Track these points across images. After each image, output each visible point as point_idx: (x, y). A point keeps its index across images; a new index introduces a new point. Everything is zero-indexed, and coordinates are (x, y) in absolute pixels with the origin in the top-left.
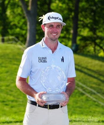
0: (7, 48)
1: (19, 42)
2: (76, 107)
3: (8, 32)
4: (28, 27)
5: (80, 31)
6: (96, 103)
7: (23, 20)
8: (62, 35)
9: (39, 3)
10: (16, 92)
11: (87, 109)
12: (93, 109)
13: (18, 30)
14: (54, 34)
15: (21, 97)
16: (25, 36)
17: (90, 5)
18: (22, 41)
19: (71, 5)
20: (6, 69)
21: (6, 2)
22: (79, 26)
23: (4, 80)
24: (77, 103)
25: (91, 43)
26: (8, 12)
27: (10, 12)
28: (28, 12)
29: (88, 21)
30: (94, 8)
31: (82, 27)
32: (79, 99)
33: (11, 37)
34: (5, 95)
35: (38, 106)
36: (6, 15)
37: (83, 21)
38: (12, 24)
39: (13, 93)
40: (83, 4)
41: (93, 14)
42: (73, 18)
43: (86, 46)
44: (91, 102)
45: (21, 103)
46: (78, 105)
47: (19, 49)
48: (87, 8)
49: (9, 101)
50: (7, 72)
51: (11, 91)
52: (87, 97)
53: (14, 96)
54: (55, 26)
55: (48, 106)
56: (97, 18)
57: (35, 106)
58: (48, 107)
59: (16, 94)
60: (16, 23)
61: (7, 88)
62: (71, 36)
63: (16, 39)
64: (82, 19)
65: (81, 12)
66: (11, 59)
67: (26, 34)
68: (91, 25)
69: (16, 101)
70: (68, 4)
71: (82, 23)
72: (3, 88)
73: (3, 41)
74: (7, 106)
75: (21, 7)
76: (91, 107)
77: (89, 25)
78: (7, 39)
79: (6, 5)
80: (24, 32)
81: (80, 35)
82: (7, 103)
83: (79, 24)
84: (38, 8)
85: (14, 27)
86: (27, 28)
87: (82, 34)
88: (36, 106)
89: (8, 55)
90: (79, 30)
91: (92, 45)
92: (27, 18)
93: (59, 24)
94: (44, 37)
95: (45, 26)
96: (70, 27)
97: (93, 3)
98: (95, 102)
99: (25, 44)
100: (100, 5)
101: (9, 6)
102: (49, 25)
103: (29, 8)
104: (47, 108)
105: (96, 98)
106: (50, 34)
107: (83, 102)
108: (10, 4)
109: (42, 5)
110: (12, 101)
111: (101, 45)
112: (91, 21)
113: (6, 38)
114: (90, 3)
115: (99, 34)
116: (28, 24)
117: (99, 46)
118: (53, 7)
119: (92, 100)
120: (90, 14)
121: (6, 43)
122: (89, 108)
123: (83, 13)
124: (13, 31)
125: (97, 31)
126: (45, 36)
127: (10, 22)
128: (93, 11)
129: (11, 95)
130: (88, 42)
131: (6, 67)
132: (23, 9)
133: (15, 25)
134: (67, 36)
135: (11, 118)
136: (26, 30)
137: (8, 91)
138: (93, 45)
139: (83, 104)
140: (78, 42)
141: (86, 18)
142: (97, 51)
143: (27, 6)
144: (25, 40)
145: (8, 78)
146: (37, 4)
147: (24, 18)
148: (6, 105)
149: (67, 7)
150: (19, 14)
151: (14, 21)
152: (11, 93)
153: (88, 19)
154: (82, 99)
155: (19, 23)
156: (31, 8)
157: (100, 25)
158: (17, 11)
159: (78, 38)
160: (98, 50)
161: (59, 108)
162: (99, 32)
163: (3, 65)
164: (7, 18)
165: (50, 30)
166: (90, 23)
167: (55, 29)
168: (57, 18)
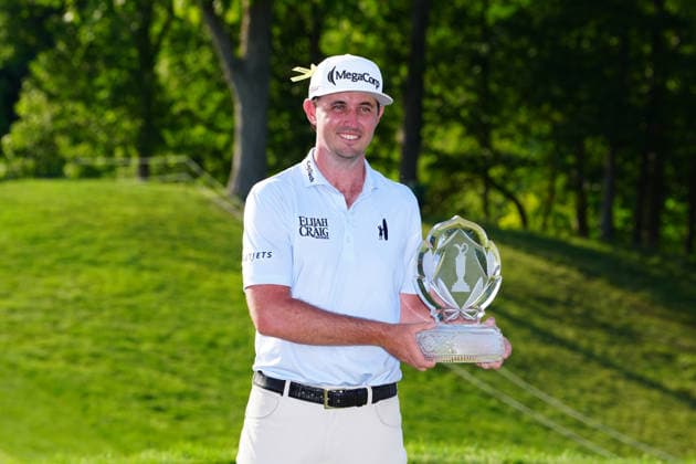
0: (158, 200)
1: (206, 177)
2: (420, 417)
3: (162, 141)
4: (238, 121)
5: (432, 134)
6: (493, 403)
7: (218, 96)
10: (194, 362)
11: (459, 425)
12: (482, 422)
13: (199, 131)
14: (348, 137)
15: (214, 381)
16: (227, 156)
17: (469, 39)
18: (214, 174)
19: (396, 37)
20: (158, 277)
21: (156, 28)
22: (427, 116)
23: (148, 319)
24: (420, 402)
25: (470, 181)
26: (164, 67)
27: (171, 67)
28: (237, 65)
29: (460, 97)
30: (484, 49)
31: (438, 119)
32: (428, 387)
33: (173, 159)
34: (155, 375)
35: (290, 395)
36: (155, 77)
37: (440, 97)
38: (177, 109)
39: (183, 366)
40: (439, 35)
41: (477, 70)
42: (403, 87)
43: (455, 189)
44: (473, 398)
45: (213, 403)
46: (426, 408)
47: (205, 202)
48: (457, 50)
49: (167, 395)
50: (160, 288)
51: (176, 358)
52: (459, 379)
53: (186, 378)
54: (353, 107)
55: (326, 395)
56: (494, 87)
57: (278, 395)
58: (327, 399)
59: (195, 371)
60: (192, 105)
61: (160, 347)
62: (397, 155)
63: (194, 167)
64: (436, 89)
65: (435, 64)
66: (173, 238)
67: (228, 145)
68: (471, 114)
69: (195, 397)
70: (384, 35)
71: (437, 103)
72: (146, 347)
73: (145, 172)
74: (161, 415)
75: (209, 44)
76: (473, 419)
77: (464, 113)
78: (158, 165)
79: (154, 40)
80: (221, 140)
81: (429, 151)
82: (162, 403)
83: (426, 110)
84: (274, 51)
85: (185, 120)
86: (233, 124)
87: (437, 144)
88: (282, 393)
89: (162, 224)
90: (427, 129)
91: (474, 186)
92: (232, 86)
93: (367, 100)
94: (314, 146)
95: (316, 107)
97: (477, 31)
98: (488, 396)
99: (225, 184)
100: (504, 38)
101: (166, 43)
102: (332, 101)
103: (242, 51)
104: (321, 402)
105: (491, 384)
106: (333, 134)
107: (442, 397)
108: (170, 33)
109: (288, 40)
110: (181, 396)
111: (511, 187)
112: (472, 97)
113: (155, 162)
114: (468, 30)
115: (503, 146)
116: (238, 107)
117: (501, 189)
118: (330, 44)
119: (476, 389)
120: (468, 72)
121: (155, 179)
122: (467, 421)
123: (443, 68)
124: (180, 135)
125: (495, 134)
126: (317, 144)
127: (172, 103)
128: (476, 59)
129: (174, 373)
130: (461, 176)
131: (155, 269)
132: (220, 53)
133: (187, 113)
134: (384, 153)
135: (178, 453)
136: (231, 132)
137: (164, 357)
138: (481, 189)
139: (443, 404)
140: (424, 177)
141: (451, 88)
142: (493, 210)
143: (235, 43)
144: (228, 167)
145: (165, 310)
146: (270, 36)
147: (222, 86)
148: (158, 409)
150: (206, 75)
151: (184, 99)
152: (174, 365)
153: (460, 90)
154: (439, 388)
155: (202, 107)
156: (249, 51)
157: (505, 113)
158: (197, 61)
159: (424, 161)
160: (499, 207)
161: (366, 403)
162: (502, 137)
163: (146, 262)
164: (160, 89)
165: (336, 121)
166: (465, 105)
167: (352, 116)
168: (362, 77)
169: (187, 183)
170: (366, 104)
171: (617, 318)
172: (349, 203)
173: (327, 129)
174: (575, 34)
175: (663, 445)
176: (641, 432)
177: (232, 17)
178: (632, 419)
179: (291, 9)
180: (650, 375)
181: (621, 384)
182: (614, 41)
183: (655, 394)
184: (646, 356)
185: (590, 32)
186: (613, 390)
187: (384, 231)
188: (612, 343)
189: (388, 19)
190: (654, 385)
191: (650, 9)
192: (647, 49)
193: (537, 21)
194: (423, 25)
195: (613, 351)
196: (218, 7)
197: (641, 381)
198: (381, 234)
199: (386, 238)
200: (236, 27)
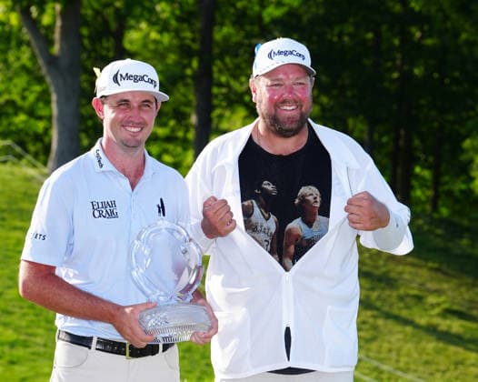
1: (29, 157)
4: (54, 109)
5: (221, 117)
7: (37, 88)
8: (162, 132)
9: (85, 31)
10: (24, 315)
13: (22, 117)
14: (133, 130)
15: (41, 331)
16: (46, 140)
18: (36, 156)
19: (188, 34)
22: (215, 102)
28: (52, 61)
31: (224, 104)
35: (97, 349)
37: (228, 86)
39: (14, 319)
40: (224, 32)
42: (194, 77)
45: (42, 350)
47: (29, 179)
48: (239, 45)
51: (9, 313)
53: (17, 330)
54: (135, 105)
55: (128, 348)
57: (87, 349)
58: (128, 351)
59: (23, 323)
60: (16, 97)
62: (191, 135)
63: (18, 149)
64: (223, 79)
65: (222, 58)
67: (47, 131)
69: (25, 345)
70: (177, 33)
71: (224, 90)
75: (28, 44)
77: (247, 98)
80: (40, 126)
84: (84, 48)
85: (10, 110)
86: (51, 112)
88: (90, 348)
90: (217, 112)
92: (48, 79)
93: (147, 98)
95: (103, 104)
96: (188, 104)
97: (256, 29)
99: (45, 164)
102: (118, 100)
103: (56, 49)
104: (125, 355)
106: (118, 127)
109: (96, 38)
110: (12, 345)
114: (248, 28)
116: (54, 97)
118: (131, 42)
123: (228, 60)
124: (6, 122)
126: (105, 134)
132: (37, 51)
133: (11, 103)
134: (180, 134)
136: (49, 118)
141: (236, 77)
143: (50, 43)
144: (47, 149)
146: (81, 36)
147: (40, 80)
149: (175, 42)
150: (24, 68)
151: (8, 91)
153: (243, 78)
155: (24, 98)
156: (62, 49)
158: (18, 59)
165: (121, 116)
167: (135, 111)
168: (142, 78)
169: (14, 164)
170: (146, 102)
171: (377, 267)
172: (133, 186)
173: (113, 123)
174: (337, 30)
175: (415, 371)
176: (398, 361)
177: (46, 20)
178: (390, 351)
179: (97, 13)
180: (404, 313)
181: (380, 322)
182: (370, 36)
183: (409, 329)
184: (401, 298)
185: (349, 28)
186: (375, 328)
187: (162, 208)
188: (373, 289)
189: (180, 19)
190: (407, 322)
191: (398, 8)
192: (396, 42)
193: (305, 19)
194: (210, 24)
195: (374, 295)
196: (34, 11)
197: (397, 319)
198: (159, 211)
199: (164, 215)
200: (50, 28)
